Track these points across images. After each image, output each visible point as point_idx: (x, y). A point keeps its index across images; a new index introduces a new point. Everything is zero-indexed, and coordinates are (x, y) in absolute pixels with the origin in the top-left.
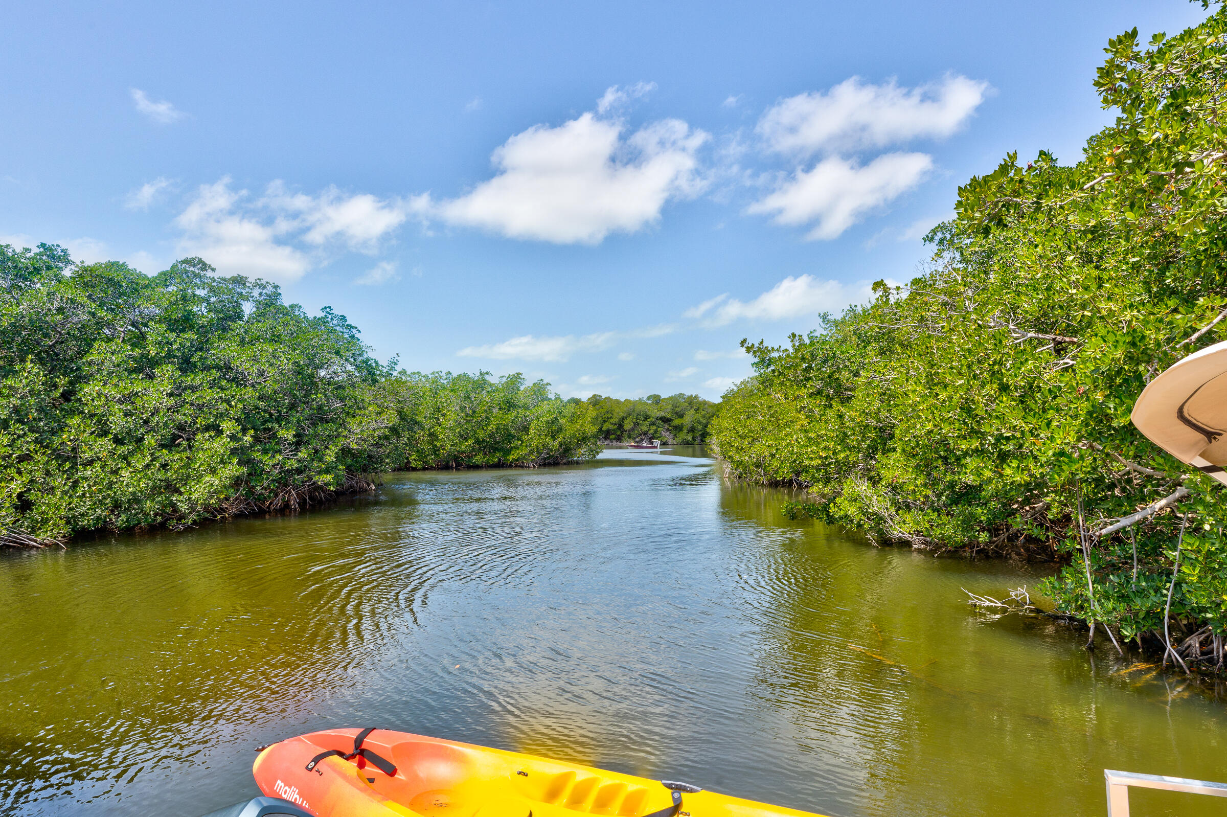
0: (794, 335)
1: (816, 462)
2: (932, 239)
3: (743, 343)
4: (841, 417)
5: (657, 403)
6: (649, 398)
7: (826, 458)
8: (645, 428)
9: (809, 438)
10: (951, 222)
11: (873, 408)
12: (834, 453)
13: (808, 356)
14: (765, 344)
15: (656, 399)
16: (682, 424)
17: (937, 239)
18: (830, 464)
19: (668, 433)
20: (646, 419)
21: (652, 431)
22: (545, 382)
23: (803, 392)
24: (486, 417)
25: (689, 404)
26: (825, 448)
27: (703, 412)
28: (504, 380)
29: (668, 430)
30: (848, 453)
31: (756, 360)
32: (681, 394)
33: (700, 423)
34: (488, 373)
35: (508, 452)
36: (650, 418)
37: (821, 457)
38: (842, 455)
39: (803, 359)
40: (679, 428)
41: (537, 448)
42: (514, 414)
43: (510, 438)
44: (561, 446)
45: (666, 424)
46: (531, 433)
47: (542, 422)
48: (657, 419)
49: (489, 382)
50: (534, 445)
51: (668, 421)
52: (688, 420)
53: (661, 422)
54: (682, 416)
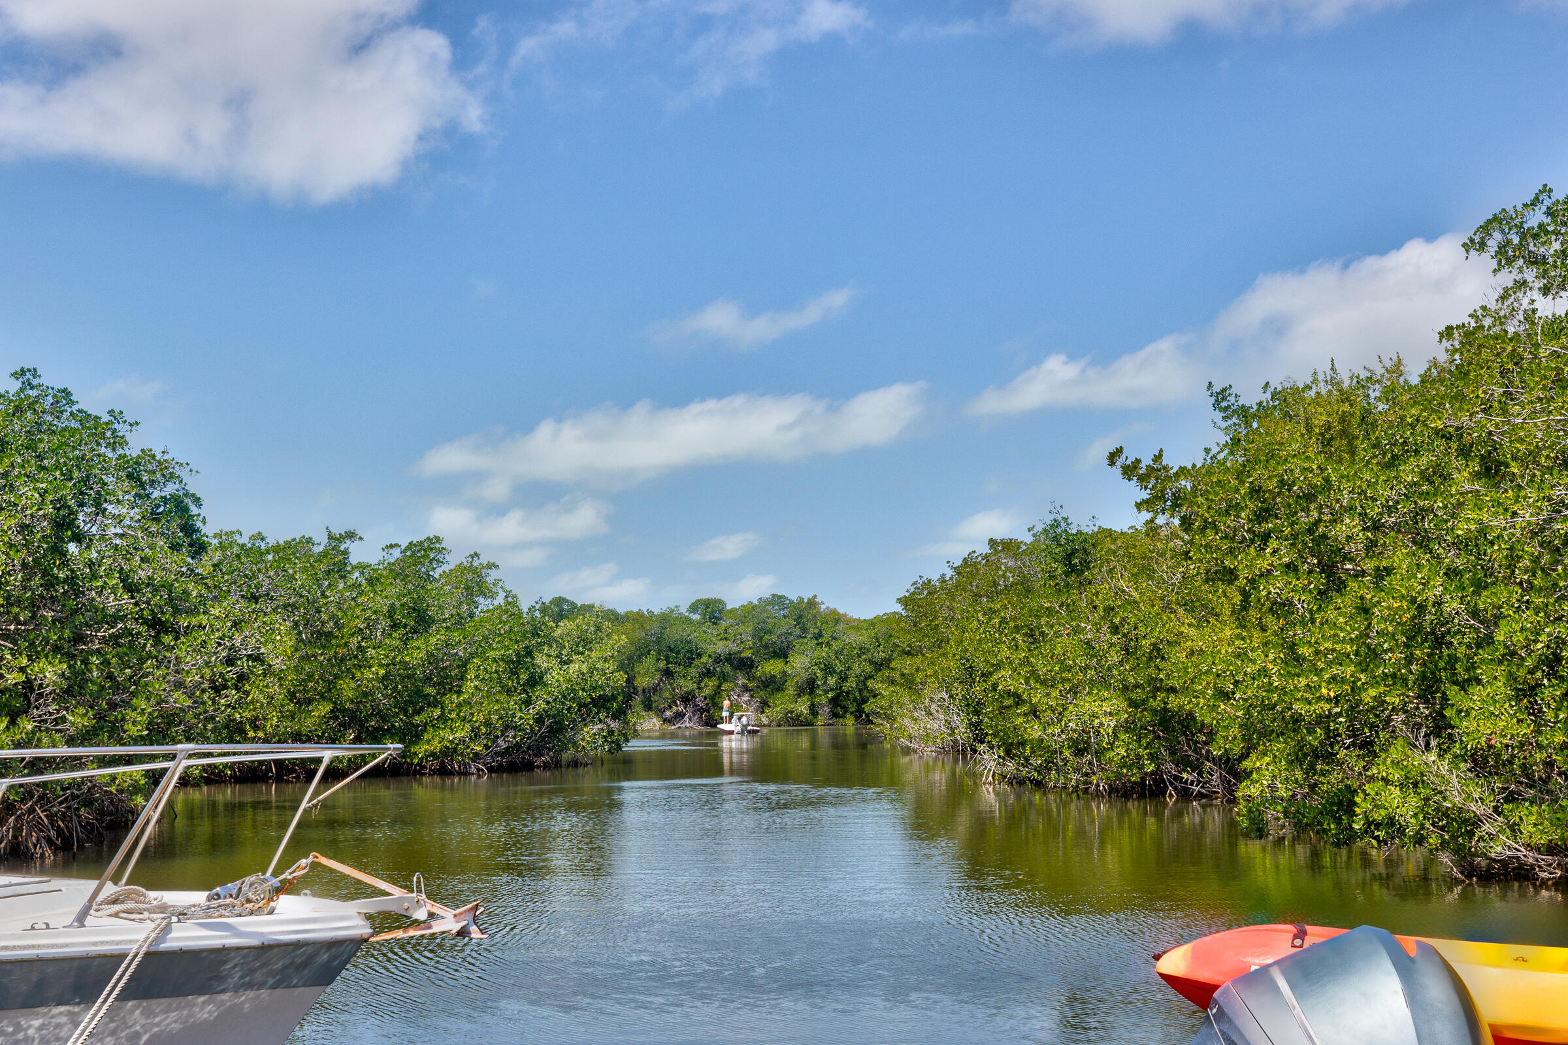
1: (1317, 708)
2: (1482, 246)
3: (1113, 458)
4: (1365, 610)
5: (715, 620)
6: (693, 608)
8: (688, 685)
10: (1519, 208)
12: (1354, 689)
15: (712, 611)
16: (784, 673)
17: (1493, 244)
19: (746, 697)
20: (691, 660)
21: (707, 691)
22: (484, 560)
23: (1269, 563)
24: (360, 648)
25: (798, 621)
26: (1334, 678)
28: (396, 553)
29: (746, 689)
30: (1383, 688)
31: (1145, 495)
33: (829, 670)
34: (351, 535)
35: (412, 735)
36: (699, 655)
38: (1372, 692)
40: (773, 685)
41: (488, 723)
42: (433, 640)
43: (415, 701)
44: (539, 721)
45: (739, 674)
46: (469, 686)
47: (495, 660)
48: (718, 660)
49: (354, 559)
50: (479, 717)
51: (745, 665)
52: (799, 664)
53: (727, 668)
54: (782, 653)
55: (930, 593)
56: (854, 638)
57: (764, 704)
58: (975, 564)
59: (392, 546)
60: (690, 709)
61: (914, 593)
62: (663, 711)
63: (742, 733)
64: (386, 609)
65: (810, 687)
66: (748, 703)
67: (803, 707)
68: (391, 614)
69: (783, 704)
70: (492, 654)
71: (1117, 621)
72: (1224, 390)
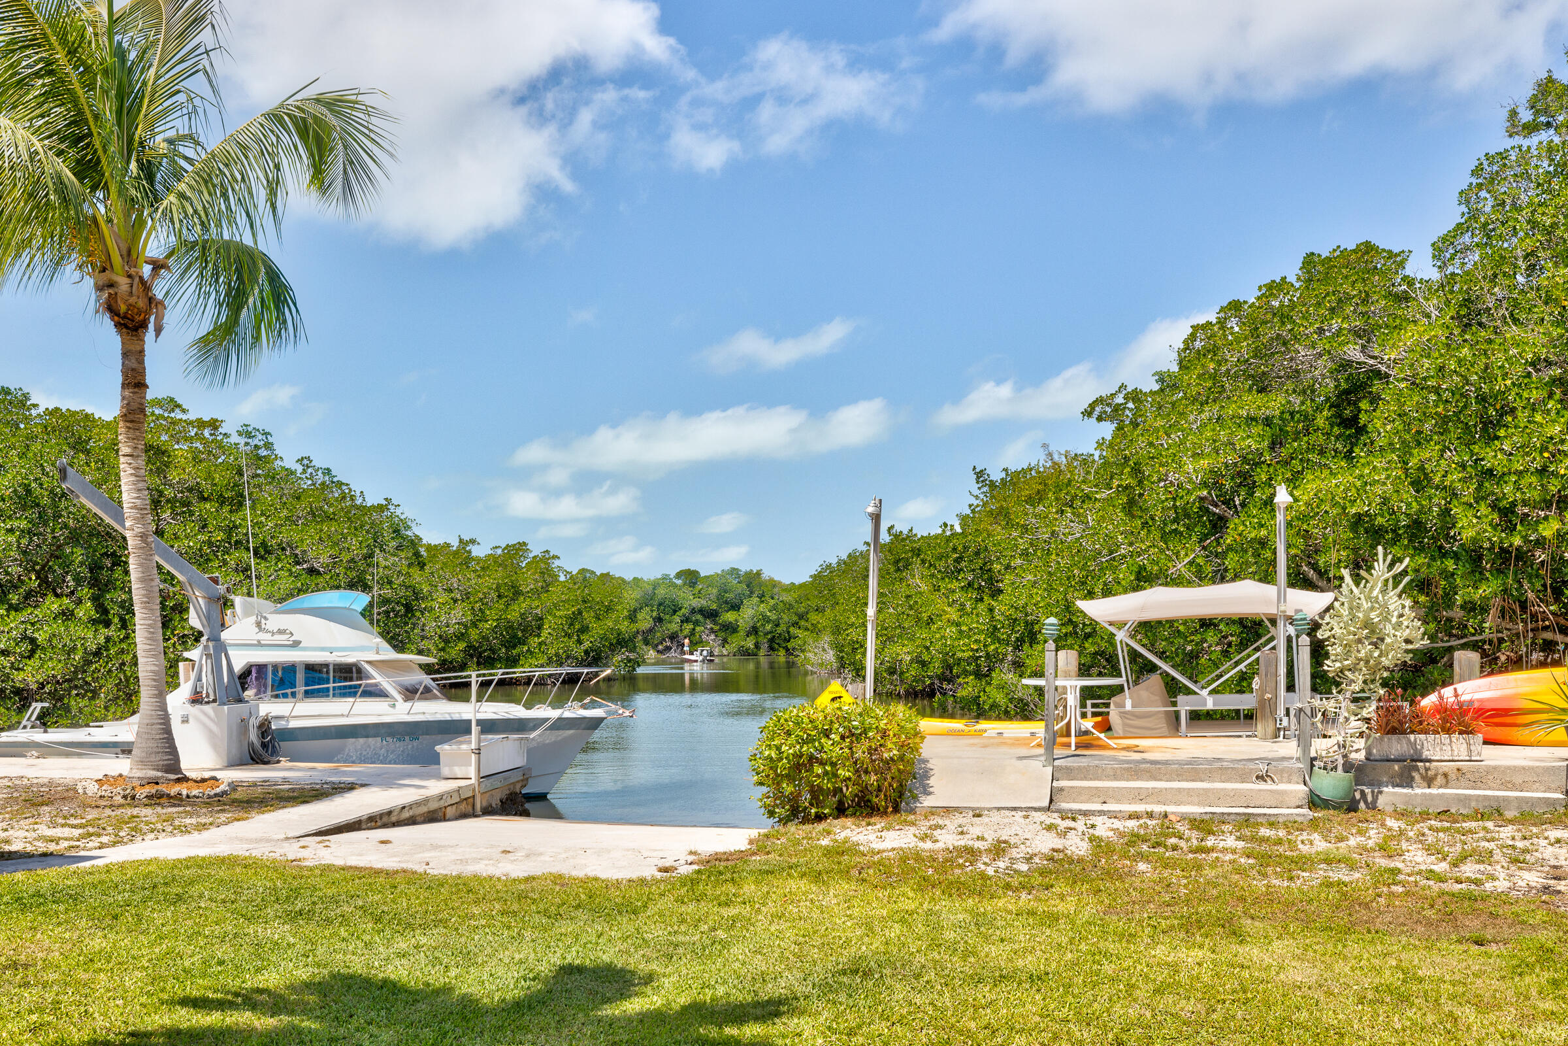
0: (945, 525)
1: (966, 655)
4: (991, 610)
5: (693, 584)
6: (679, 575)
7: (977, 650)
8: (674, 627)
9: (961, 632)
11: (1021, 603)
12: (985, 646)
13: (960, 548)
14: (914, 532)
15: (691, 577)
16: (738, 621)
18: (981, 657)
19: (713, 637)
20: (675, 612)
22: (551, 554)
23: (955, 585)
25: (748, 586)
26: (976, 641)
27: (772, 602)
28: (499, 551)
29: (712, 631)
30: (997, 645)
32: (734, 569)
33: (767, 620)
34: (473, 541)
36: (680, 609)
37: (972, 650)
38: (992, 647)
39: (955, 549)
40: (731, 628)
41: (557, 655)
42: (524, 605)
43: (513, 641)
44: (586, 652)
45: (708, 621)
46: (545, 633)
47: (561, 617)
48: (693, 611)
49: (474, 554)
50: (552, 651)
51: (712, 615)
52: (746, 615)
53: (699, 617)
54: (736, 607)
55: (831, 572)
56: (787, 598)
57: (725, 641)
58: (856, 558)
59: (496, 547)
60: (675, 644)
61: (820, 572)
62: (657, 645)
63: (703, 661)
64: (494, 586)
65: (754, 631)
66: (714, 640)
67: (750, 643)
68: (498, 587)
69: (736, 641)
70: (558, 614)
71: (911, 603)
72: (982, 471)
